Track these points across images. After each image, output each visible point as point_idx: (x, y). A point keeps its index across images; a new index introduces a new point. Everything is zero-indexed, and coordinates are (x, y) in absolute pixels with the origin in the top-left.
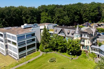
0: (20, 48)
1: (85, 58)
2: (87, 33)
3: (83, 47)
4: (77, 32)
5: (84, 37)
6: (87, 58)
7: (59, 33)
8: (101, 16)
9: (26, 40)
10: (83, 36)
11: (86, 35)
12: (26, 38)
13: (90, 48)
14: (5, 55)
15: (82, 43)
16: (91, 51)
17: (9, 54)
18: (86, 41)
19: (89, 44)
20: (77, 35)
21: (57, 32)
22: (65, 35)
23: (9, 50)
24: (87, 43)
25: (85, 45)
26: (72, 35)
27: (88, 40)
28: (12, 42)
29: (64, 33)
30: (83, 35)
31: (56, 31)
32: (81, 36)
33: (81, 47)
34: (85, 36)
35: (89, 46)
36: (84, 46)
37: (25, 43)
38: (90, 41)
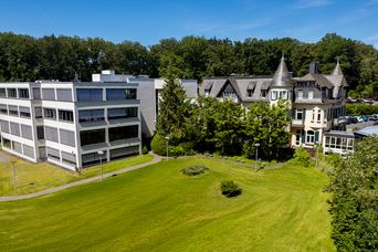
0: (86, 129)
1: (307, 166)
2: (314, 82)
3: (298, 139)
4: (279, 83)
5: (305, 101)
6: (314, 165)
7: (220, 95)
8: (358, 76)
9: (106, 107)
10: (300, 99)
11: (311, 94)
12: (104, 99)
13: (322, 139)
14: (35, 160)
15: (297, 122)
16: (326, 150)
17: (49, 160)
18: (309, 113)
19: (322, 124)
20: (279, 90)
21: (213, 94)
22: (240, 100)
23: (48, 143)
24: (314, 120)
25: (306, 129)
26: (264, 95)
27: (317, 109)
28: (60, 111)
29: (234, 92)
30: (301, 94)
31: (210, 91)
32: (294, 98)
33: (294, 137)
34: (306, 96)
35: (320, 131)
36: (303, 132)
37: (103, 119)
38: (322, 113)
